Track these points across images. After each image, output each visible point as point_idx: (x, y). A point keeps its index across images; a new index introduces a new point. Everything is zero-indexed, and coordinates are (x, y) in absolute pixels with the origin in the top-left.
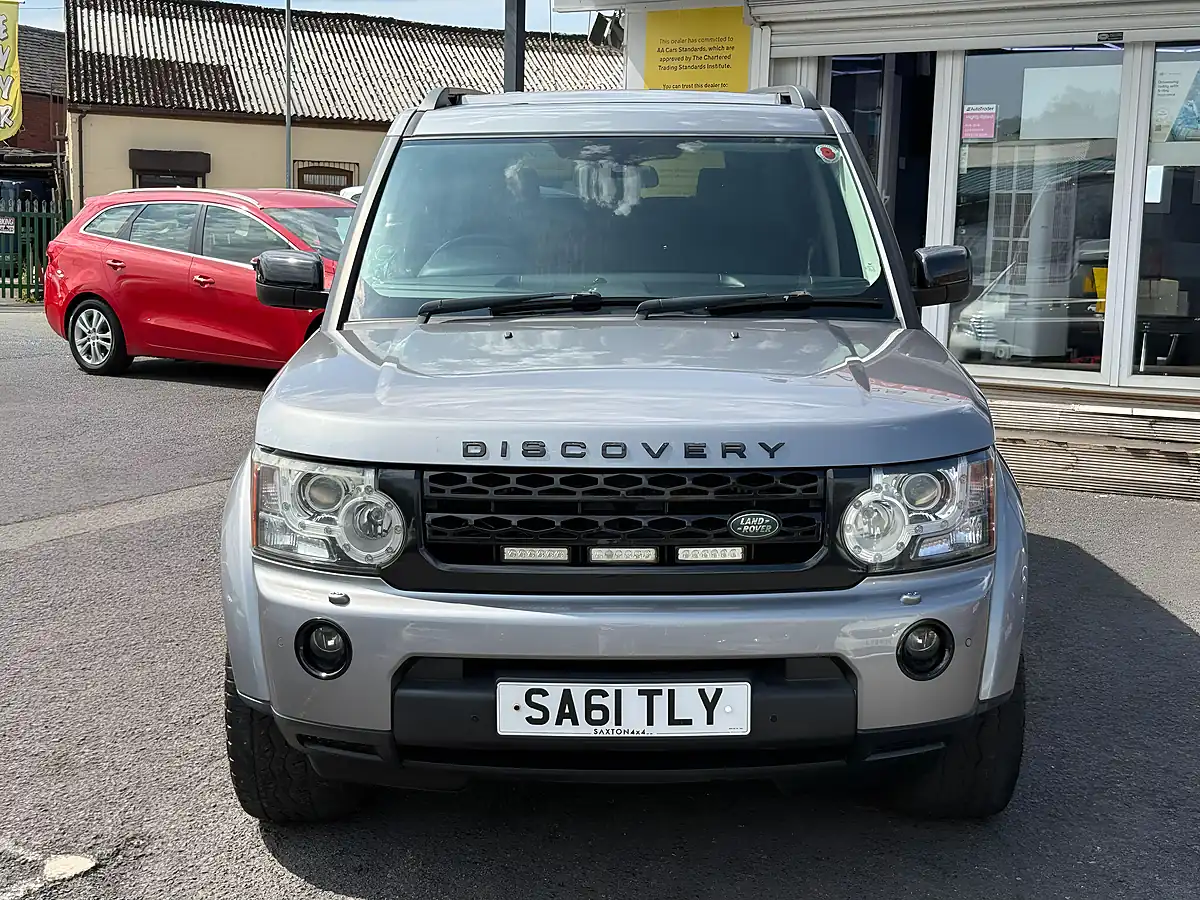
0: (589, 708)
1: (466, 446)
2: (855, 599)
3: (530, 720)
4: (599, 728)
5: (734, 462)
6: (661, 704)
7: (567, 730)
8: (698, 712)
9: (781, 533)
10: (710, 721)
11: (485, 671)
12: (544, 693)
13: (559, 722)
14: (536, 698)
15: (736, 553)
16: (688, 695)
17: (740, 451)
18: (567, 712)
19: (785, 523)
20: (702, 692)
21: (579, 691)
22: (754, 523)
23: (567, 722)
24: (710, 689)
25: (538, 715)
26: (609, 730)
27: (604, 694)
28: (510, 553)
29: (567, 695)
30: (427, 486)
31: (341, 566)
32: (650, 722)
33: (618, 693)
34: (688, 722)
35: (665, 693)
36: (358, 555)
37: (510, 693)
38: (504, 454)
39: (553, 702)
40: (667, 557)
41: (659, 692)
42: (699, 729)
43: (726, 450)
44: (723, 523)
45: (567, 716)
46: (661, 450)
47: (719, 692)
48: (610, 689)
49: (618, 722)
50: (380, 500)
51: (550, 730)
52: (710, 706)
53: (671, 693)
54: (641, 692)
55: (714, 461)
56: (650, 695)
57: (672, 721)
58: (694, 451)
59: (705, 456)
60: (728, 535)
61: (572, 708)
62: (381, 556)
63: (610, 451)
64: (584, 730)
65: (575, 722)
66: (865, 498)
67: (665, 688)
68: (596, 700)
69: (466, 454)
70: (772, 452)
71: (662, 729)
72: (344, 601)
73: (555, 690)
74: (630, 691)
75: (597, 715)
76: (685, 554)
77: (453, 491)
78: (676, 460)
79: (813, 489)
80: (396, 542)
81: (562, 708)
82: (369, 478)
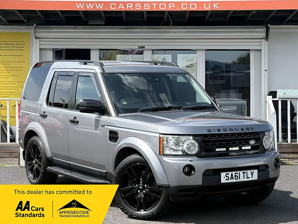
0: (235, 176)
1: (208, 130)
2: (266, 155)
3: (226, 180)
4: (237, 180)
5: (248, 131)
7: (232, 181)
9: (256, 144)
10: (252, 177)
11: (217, 172)
12: (228, 174)
13: (231, 180)
14: (227, 175)
15: (250, 148)
16: (249, 172)
19: (256, 142)
20: (251, 172)
21: (234, 173)
23: (232, 179)
24: (252, 171)
25: (227, 178)
26: (238, 180)
27: (237, 173)
28: (217, 150)
29: (232, 174)
30: (202, 138)
31: (185, 154)
32: (244, 178)
33: (239, 173)
34: (249, 178)
35: (246, 172)
36: (189, 153)
39: (230, 176)
40: (240, 148)
41: (245, 172)
42: (251, 179)
43: (247, 129)
44: (248, 142)
46: (238, 130)
47: (253, 171)
48: (238, 172)
49: (239, 179)
50: (194, 142)
51: (229, 181)
52: (252, 174)
54: (243, 173)
55: (246, 131)
56: (244, 173)
57: (247, 178)
58: (242, 129)
59: (244, 130)
60: (249, 144)
61: (233, 177)
62: (194, 152)
63: (230, 130)
64: (235, 181)
65: (233, 179)
66: (265, 137)
67: (246, 171)
68: (236, 175)
69: (208, 132)
70: (252, 129)
72: (191, 161)
73: (230, 173)
74: (241, 172)
76: (243, 148)
77: (207, 139)
78: (240, 131)
79: (259, 136)
80: (197, 149)
81: (231, 177)
82: (191, 138)
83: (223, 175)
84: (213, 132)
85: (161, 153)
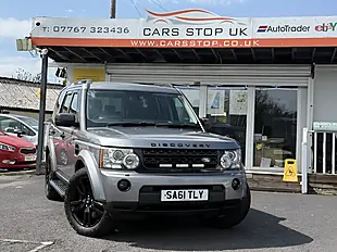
0: (179, 195)
3: (168, 198)
4: (181, 199)
5: (201, 148)
6: (192, 194)
10: (201, 197)
11: (158, 189)
12: (170, 192)
13: (173, 198)
15: (202, 165)
16: (197, 191)
17: (202, 146)
18: (175, 196)
19: (211, 160)
20: (200, 191)
21: (177, 191)
28: (161, 165)
30: (144, 152)
31: (124, 169)
32: (190, 198)
33: (184, 192)
34: (197, 197)
36: (129, 167)
38: (159, 145)
39: (172, 194)
40: (190, 166)
42: (199, 199)
43: (200, 145)
44: (201, 159)
46: (189, 146)
47: (203, 191)
49: (184, 198)
50: (134, 155)
51: (171, 200)
52: (201, 194)
56: (190, 192)
57: (194, 197)
58: (195, 146)
59: (197, 147)
60: (201, 162)
63: (179, 145)
64: (178, 200)
65: (176, 198)
66: (224, 156)
67: (193, 190)
70: (208, 146)
72: (128, 175)
73: (173, 191)
74: (187, 191)
76: (194, 165)
77: (149, 153)
79: (215, 154)
80: (137, 163)
82: (131, 151)
83: (164, 192)
85: (101, 166)
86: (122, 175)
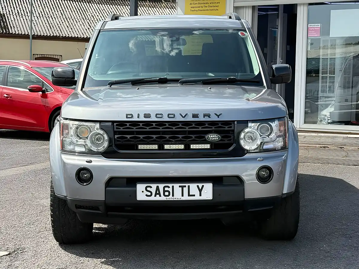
0: (164, 191)
1: (127, 115)
2: (244, 160)
3: (147, 195)
4: (167, 197)
5: (207, 119)
6: (186, 190)
7: (158, 198)
8: (197, 193)
9: (221, 140)
10: (200, 195)
11: (133, 181)
12: (151, 187)
13: (155, 196)
14: (148, 189)
15: (208, 146)
16: (194, 187)
17: (209, 116)
18: (158, 193)
19: (222, 137)
20: (198, 186)
21: (161, 186)
22: (214, 137)
23: (158, 196)
24: (200, 185)
25: (149, 194)
26: (170, 198)
27: (169, 187)
28: (140, 147)
29: (158, 187)
30: (115, 127)
32: (183, 196)
33: (173, 187)
34: (194, 195)
35: (187, 187)
36: (94, 149)
37: (140, 188)
38: (138, 117)
39: (153, 190)
40: (187, 147)
41: (185, 186)
42: (197, 197)
43: (205, 116)
44: (204, 137)
45: (158, 194)
46: (185, 116)
47: (203, 186)
48: (171, 185)
49: (173, 196)
50: (101, 132)
51: (153, 198)
52: (200, 191)
53: (189, 186)
54: (180, 187)
55: (201, 119)
56: (182, 187)
57: (189, 195)
58: (195, 116)
59: (198, 117)
60: (205, 140)
61: (159, 191)
62: (101, 149)
63: (170, 116)
64: (163, 198)
65: (160, 196)
66: (247, 130)
67: (187, 185)
68: (166, 189)
69: (127, 117)
70: (218, 116)
71: (186, 198)
72: (90, 162)
73: (154, 186)
74: (177, 186)
75: (167, 193)
76: (193, 146)
77: (123, 129)
78: (190, 118)
79: (231, 127)
80: (106, 144)
81: (156, 192)
82: (98, 125)
84: (135, 119)
85: (61, 147)
86: (81, 161)
